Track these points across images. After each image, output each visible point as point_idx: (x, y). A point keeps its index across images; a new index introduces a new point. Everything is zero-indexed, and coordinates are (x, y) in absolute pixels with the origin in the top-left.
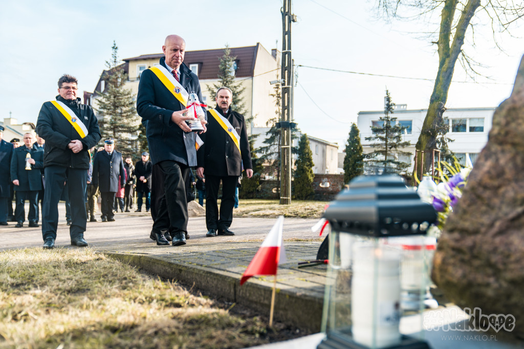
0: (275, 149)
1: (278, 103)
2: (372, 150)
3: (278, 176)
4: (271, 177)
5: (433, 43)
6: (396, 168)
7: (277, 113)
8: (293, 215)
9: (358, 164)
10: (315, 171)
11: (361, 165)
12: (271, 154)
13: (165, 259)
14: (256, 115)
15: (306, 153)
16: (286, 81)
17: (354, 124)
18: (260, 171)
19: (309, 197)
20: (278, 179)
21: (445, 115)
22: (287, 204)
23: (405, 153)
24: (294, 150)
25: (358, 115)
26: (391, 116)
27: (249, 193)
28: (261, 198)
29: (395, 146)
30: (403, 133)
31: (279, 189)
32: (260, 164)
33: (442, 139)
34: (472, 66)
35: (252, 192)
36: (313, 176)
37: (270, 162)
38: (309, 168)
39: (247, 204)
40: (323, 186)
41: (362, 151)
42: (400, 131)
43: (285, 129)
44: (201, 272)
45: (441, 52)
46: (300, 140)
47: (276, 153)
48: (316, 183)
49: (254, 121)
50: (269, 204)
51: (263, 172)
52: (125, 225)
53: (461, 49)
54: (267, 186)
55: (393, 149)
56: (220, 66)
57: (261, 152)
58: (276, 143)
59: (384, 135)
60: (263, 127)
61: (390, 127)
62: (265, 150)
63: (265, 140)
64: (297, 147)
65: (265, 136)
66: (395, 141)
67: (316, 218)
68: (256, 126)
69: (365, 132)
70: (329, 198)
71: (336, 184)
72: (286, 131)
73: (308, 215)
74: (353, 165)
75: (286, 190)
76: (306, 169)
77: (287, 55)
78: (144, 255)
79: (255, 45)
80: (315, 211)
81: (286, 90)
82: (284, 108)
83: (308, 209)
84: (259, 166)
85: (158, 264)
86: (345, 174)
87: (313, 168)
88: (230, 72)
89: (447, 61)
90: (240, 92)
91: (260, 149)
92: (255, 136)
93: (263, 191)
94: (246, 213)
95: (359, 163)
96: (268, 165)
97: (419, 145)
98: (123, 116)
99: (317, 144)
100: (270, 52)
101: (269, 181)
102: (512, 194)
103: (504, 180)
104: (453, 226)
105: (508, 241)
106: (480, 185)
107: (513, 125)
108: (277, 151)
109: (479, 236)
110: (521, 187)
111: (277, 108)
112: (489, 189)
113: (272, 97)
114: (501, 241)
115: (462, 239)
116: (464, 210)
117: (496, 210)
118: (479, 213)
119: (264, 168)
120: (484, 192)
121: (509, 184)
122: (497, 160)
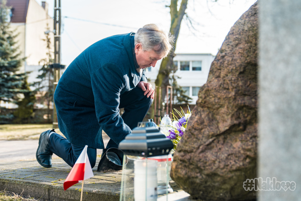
0: (46, 83)
1: (48, 47)
3: (49, 105)
4: (42, 106)
5: (166, 6)
7: (47, 54)
12: (42, 88)
14: (29, 56)
16: (57, 31)
20: (49, 108)
21: (175, 59)
27: (24, 119)
31: (50, 115)
32: (33, 96)
33: (173, 77)
34: (193, 25)
35: (27, 118)
37: (42, 94)
39: (23, 129)
43: (57, 69)
45: (172, 14)
47: (47, 86)
49: (27, 60)
51: (36, 102)
53: (186, 12)
54: (40, 113)
57: (34, 86)
58: (47, 78)
60: (35, 65)
62: (38, 84)
63: (37, 76)
65: (38, 72)
68: (29, 64)
72: (57, 71)
77: (58, 11)
81: (57, 39)
82: (56, 52)
84: (32, 98)
88: (6, 19)
89: (176, 20)
90: (16, 36)
91: (33, 83)
92: (29, 73)
93: (36, 117)
94: (27, 137)
96: (40, 96)
97: (157, 82)
101: (41, 110)
102: (207, 132)
103: (204, 126)
104: (180, 149)
105: (205, 156)
106: (193, 128)
107: (208, 98)
108: (48, 84)
109: (193, 153)
110: (211, 129)
111: (47, 50)
112: (197, 130)
113: (43, 41)
114: (203, 156)
115: (185, 155)
116: (185, 140)
117: (200, 141)
118: (193, 142)
119: (37, 98)
120: (195, 132)
121: (206, 128)
122: (201, 115)
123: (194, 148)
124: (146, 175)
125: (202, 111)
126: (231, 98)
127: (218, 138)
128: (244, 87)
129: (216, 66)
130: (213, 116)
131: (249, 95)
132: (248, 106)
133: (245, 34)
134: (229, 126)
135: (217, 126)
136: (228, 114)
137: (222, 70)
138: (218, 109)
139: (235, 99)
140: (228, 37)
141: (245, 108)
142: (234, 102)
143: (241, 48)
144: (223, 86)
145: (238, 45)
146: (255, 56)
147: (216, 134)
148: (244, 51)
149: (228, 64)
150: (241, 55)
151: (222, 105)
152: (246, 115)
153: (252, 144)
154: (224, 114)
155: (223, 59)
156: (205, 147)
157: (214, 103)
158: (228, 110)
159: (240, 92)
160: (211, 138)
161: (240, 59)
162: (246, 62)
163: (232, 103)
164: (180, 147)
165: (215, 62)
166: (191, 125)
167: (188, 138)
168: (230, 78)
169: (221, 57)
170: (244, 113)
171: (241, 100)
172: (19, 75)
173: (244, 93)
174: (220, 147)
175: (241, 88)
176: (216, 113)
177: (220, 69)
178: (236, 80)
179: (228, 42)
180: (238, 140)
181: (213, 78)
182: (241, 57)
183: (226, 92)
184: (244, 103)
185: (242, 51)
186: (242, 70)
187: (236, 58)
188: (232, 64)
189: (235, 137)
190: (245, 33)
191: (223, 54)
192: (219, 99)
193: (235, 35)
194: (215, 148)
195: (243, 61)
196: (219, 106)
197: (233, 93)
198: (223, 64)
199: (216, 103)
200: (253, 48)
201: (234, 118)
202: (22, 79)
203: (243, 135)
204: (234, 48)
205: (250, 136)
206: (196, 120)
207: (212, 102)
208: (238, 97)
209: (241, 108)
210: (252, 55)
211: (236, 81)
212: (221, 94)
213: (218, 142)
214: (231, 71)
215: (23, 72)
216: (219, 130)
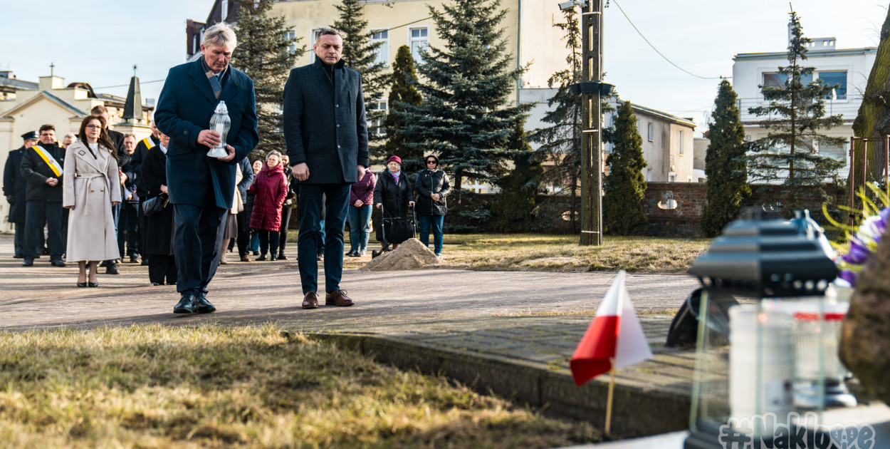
0: (566, 132)
1: (572, 42)
2: (764, 133)
3: (574, 187)
4: (557, 190)
6: (813, 171)
7: (569, 60)
8: (608, 266)
9: (735, 161)
10: (647, 176)
11: (742, 165)
12: (558, 143)
13: (409, 342)
14: (529, 65)
15: (629, 141)
16: (591, 2)
17: (725, 82)
18: (538, 177)
19: (635, 230)
20: (574, 193)
22: (596, 244)
23: (831, 139)
24: (607, 136)
25: (734, 62)
26: (801, 63)
27: (515, 221)
28: (540, 232)
29: (811, 124)
30: (828, 98)
31: (576, 213)
32: (536, 164)
35: (522, 220)
36: (643, 188)
37: (557, 159)
38: (636, 172)
39: (513, 244)
40: (665, 207)
41: (743, 136)
42: (821, 94)
43: (590, 98)
44: (480, 361)
46: (616, 113)
47: (569, 140)
48: (650, 201)
49: (525, 77)
50: (557, 243)
51: (543, 178)
52: (289, 286)
54: (552, 208)
55: (808, 130)
57: (539, 140)
58: (568, 121)
59: (787, 103)
60: (542, 87)
61: (800, 86)
62: (547, 135)
63: (545, 115)
64: (610, 129)
65: (547, 106)
66: (811, 115)
67: (653, 272)
68: (527, 86)
69: (749, 96)
70: (676, 232)
71: (691, 202)
72: (591, 103)
73: (638, 266)
74: (725, 165)
75: (591, 217)
76: (629, 172)
78: (368, 335)
80: (651, 259)
81: (591, 21)
82: (587, 54)
83: (638, 255)
84: (535, 168)
85: (398, 349)
86: (709, 183)
87: (644, 171)
90: (497, 19)
91: (536, 132)
92: (527, 107)
93: (543, 217)
94: (517, 263)
95: (737, 159)
96: (552, 163)
97: (859, 125)
98: (267, 70)
99: (651, 120)
101: (555, 198)
104: (866, 286)
108: (570, 136)
111: (569, 51)
113: (558, 29)
119: (545, 170)
124: (760, 346)
172: (503, 114)
202: (511, 124)
215: (515, 105)
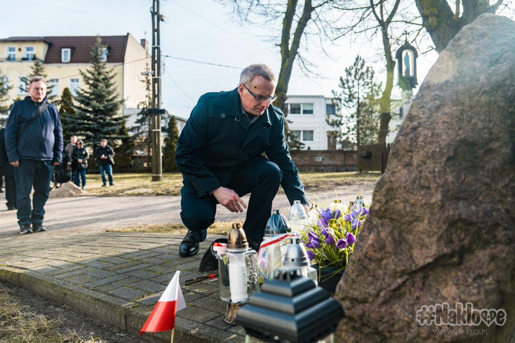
0: (145, 128)
1: (148, 88)
3: (149, 152)
4: (142, 153)
5: (276, 45)
7: (147, 96)
8: (165, 193)
12: (142, 133)
14: (128, 98)
15: (174, 132)
16: (156, 72)
18: (133, 148)
20: (149, 154)
21: (286, 102)
22: (159, 181)
24: (164, 130)
27: (122, 167)
28: (134, 172)
31: (150, 163)
32: (132, 142)
34: (306, 65)
35: (125, 167)
37: (142, 140)
39: (121, 178)
43: (156, 115)
44: (89, 299)
45: (283, 53)
46: (168, 120)
47: (147, 131)
49: (126, 103)
51: (135, 148)
53: (298, 51)
54: (139, 161)
56: (92, 53)
57: (133, 131)
58: (146, 123)
60: (134, 107)
62: (137, 129)
63: (136, 121)
64: (165, 127)
65: (137, 117)
68: (127, 107)
72: (156, 117)
75: (157, 168)
76: (174, 146)
77: (156, 50)
79: (126, 34)
81: (156, 81)
82: (154, 95)
83: (178, 187)
84: (131, 144)
88: (102, 59)
89: (287, 60)
90: (112, 77)
91: (132, 128)
92: (127, 117)
93: (135, 165)
94: (122, 192)
96: (139, 141)
99: (182, 122)
100: (140, 42)
101: (140, 157)
102: (393, 267)
103: (385, 253)
104: (344, 295)
105: (392, 311)
106: (366, 257)
107: (392, 204)
108: (147, 130)
109: (367, 305)
110: (400, 260)
111: (147, 93)
112: (374, 261)
113: (142, 82)
114: (386, 311)
115: (352, 307)
116: (353, 279)
117: (380, 281)
118: (367, 284)
119: (136, 144)
120: (370, 264)
121: (390, 257)
122: (379, 233)
123: (369, 293)
125: (379, 224)
126: (435, 206)
127: (412, 278)
128: (457, 185)
129: (403, 146)
130: (400, 234)
131: (466, 199)
132: (465, 220)
133: (450, 88)
134: (434, 257)
135: (409, 254)
136: (431, 234)
137: (415, 153)
138: (410, 223)
139: (442, 207)
140: (420, 94)
141: (460, 224)
142: (441, 212)
143: (445, 114)
144: (420, 182)
145: (440, 108)
146: (471, 129)
147: (409, 271)
148: (452, 119)
149: (425, 143)
150: (447, 126)
151: (418, 217)
152: (463, 236)
153: (479, 293)
154: (422, 233)
155: (415, 133)
156: (391, 293)
157: (403, 212)
158: (430, 227)
159: (450, 193)
160: (401, 277)
161: (448, 133)
162: (458, 138)
163: (438, 215)
164: (343, 290)
165: (401, 137)
166: (361, 251)
167: (357, 276)
168: (431, 169)
169: (412, 128)
170: (459, 232)
171: (453, 209)
172: (116, 120)
173: (458, 196)
174: (417, 294)
175: (451, 185)
176: (406, 230)
177: (411, 151)
178: (442, 171)
179: (422, 102)
180: (451, 283)
181: (399, 168)
182: (449, 129)
183: (426, 194)
184: (460, 215)
185: (448, 118)
186: (451, 154)
187: (440, 131)
188: (433, 142)
189: (444, 276)
190: (451, 86)
191: (415, 123)
192: (413, 205)
193: (434, 90)
194: (408, 296)
195: (452, 137)
196: (412, 219)
197: (439, 196)
198: (415, 141)
199: (407, 214)
200: (467, 114)
201: (442, 243)
202: (120, 124)
203: (460, 274)
204: (434, 113)
205: (472, 275)
206: (370, 242)
207: (399, 211)
208: (448, 203)
209: (453, 223)
210: (466, 126)
211: (442, 173)
212: (416, 198)
213: (413, 285)
214: (433, 155)
215: (121, 116)
216: (414, 262)
